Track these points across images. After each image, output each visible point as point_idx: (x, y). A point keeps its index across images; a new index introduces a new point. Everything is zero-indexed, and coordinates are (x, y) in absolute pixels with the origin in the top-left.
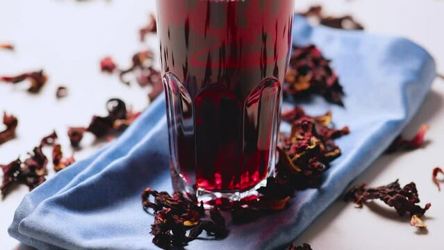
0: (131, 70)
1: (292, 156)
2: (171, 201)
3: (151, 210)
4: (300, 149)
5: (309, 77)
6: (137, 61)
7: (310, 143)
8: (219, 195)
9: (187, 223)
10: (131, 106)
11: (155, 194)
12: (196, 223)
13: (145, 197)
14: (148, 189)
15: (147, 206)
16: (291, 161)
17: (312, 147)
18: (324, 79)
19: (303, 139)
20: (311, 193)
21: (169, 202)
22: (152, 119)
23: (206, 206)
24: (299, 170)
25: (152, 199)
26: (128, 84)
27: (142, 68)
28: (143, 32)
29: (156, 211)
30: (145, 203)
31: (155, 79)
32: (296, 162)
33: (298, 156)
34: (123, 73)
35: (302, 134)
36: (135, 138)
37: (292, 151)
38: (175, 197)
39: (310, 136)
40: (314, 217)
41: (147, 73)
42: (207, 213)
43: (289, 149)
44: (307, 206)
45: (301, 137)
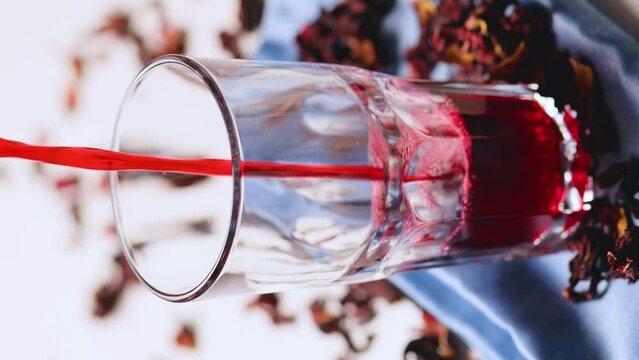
0: (346, 336)
1: (498, 59)
2: (584, 253)
3: (602, 286)
4: (487, 45)
5: (352, 43)
6: (330, 326)
7: (477, 30)
8: (568, 177)
9: (622, 226)
10: (414, 330)
11: (574, 281)
12: (622, 211)
13: (580, 298)
14: (565, 294)
15: (594, 294)
16: (506, 61)
17: (484, 26)
18: (355, 17)
19: (470, 41)
20: (561, 25)
21: (586, 258)
22: (440, 294)
23: (589, 196)
24: (522, 46)
25: (583, 286)
26: (371, 339)
27: (343, 316)
28: (278, 319)
29: (603, 278)
30: (589, 296)
31: (362, 294)
32: (508, 51)
33: (498, 49)
34: (352, 347)
35: (461, 44)
36: (476, 321)
37: (489, 60)
38: (578, 248)
39: (465, 29)
40: (604, 19)
41: (351, 308)
42: (601, 193)
43: (484, 65)
44: (585, 28)
45: (466, 46)
